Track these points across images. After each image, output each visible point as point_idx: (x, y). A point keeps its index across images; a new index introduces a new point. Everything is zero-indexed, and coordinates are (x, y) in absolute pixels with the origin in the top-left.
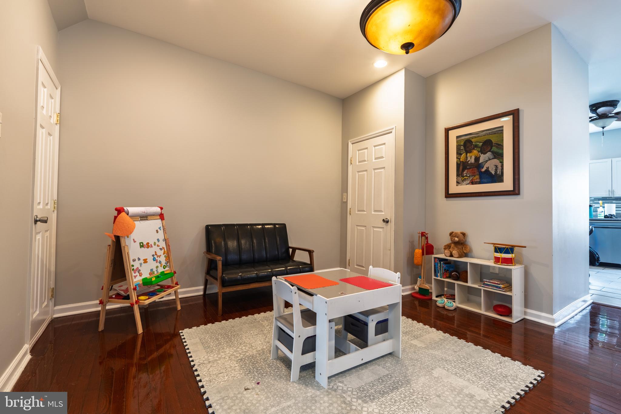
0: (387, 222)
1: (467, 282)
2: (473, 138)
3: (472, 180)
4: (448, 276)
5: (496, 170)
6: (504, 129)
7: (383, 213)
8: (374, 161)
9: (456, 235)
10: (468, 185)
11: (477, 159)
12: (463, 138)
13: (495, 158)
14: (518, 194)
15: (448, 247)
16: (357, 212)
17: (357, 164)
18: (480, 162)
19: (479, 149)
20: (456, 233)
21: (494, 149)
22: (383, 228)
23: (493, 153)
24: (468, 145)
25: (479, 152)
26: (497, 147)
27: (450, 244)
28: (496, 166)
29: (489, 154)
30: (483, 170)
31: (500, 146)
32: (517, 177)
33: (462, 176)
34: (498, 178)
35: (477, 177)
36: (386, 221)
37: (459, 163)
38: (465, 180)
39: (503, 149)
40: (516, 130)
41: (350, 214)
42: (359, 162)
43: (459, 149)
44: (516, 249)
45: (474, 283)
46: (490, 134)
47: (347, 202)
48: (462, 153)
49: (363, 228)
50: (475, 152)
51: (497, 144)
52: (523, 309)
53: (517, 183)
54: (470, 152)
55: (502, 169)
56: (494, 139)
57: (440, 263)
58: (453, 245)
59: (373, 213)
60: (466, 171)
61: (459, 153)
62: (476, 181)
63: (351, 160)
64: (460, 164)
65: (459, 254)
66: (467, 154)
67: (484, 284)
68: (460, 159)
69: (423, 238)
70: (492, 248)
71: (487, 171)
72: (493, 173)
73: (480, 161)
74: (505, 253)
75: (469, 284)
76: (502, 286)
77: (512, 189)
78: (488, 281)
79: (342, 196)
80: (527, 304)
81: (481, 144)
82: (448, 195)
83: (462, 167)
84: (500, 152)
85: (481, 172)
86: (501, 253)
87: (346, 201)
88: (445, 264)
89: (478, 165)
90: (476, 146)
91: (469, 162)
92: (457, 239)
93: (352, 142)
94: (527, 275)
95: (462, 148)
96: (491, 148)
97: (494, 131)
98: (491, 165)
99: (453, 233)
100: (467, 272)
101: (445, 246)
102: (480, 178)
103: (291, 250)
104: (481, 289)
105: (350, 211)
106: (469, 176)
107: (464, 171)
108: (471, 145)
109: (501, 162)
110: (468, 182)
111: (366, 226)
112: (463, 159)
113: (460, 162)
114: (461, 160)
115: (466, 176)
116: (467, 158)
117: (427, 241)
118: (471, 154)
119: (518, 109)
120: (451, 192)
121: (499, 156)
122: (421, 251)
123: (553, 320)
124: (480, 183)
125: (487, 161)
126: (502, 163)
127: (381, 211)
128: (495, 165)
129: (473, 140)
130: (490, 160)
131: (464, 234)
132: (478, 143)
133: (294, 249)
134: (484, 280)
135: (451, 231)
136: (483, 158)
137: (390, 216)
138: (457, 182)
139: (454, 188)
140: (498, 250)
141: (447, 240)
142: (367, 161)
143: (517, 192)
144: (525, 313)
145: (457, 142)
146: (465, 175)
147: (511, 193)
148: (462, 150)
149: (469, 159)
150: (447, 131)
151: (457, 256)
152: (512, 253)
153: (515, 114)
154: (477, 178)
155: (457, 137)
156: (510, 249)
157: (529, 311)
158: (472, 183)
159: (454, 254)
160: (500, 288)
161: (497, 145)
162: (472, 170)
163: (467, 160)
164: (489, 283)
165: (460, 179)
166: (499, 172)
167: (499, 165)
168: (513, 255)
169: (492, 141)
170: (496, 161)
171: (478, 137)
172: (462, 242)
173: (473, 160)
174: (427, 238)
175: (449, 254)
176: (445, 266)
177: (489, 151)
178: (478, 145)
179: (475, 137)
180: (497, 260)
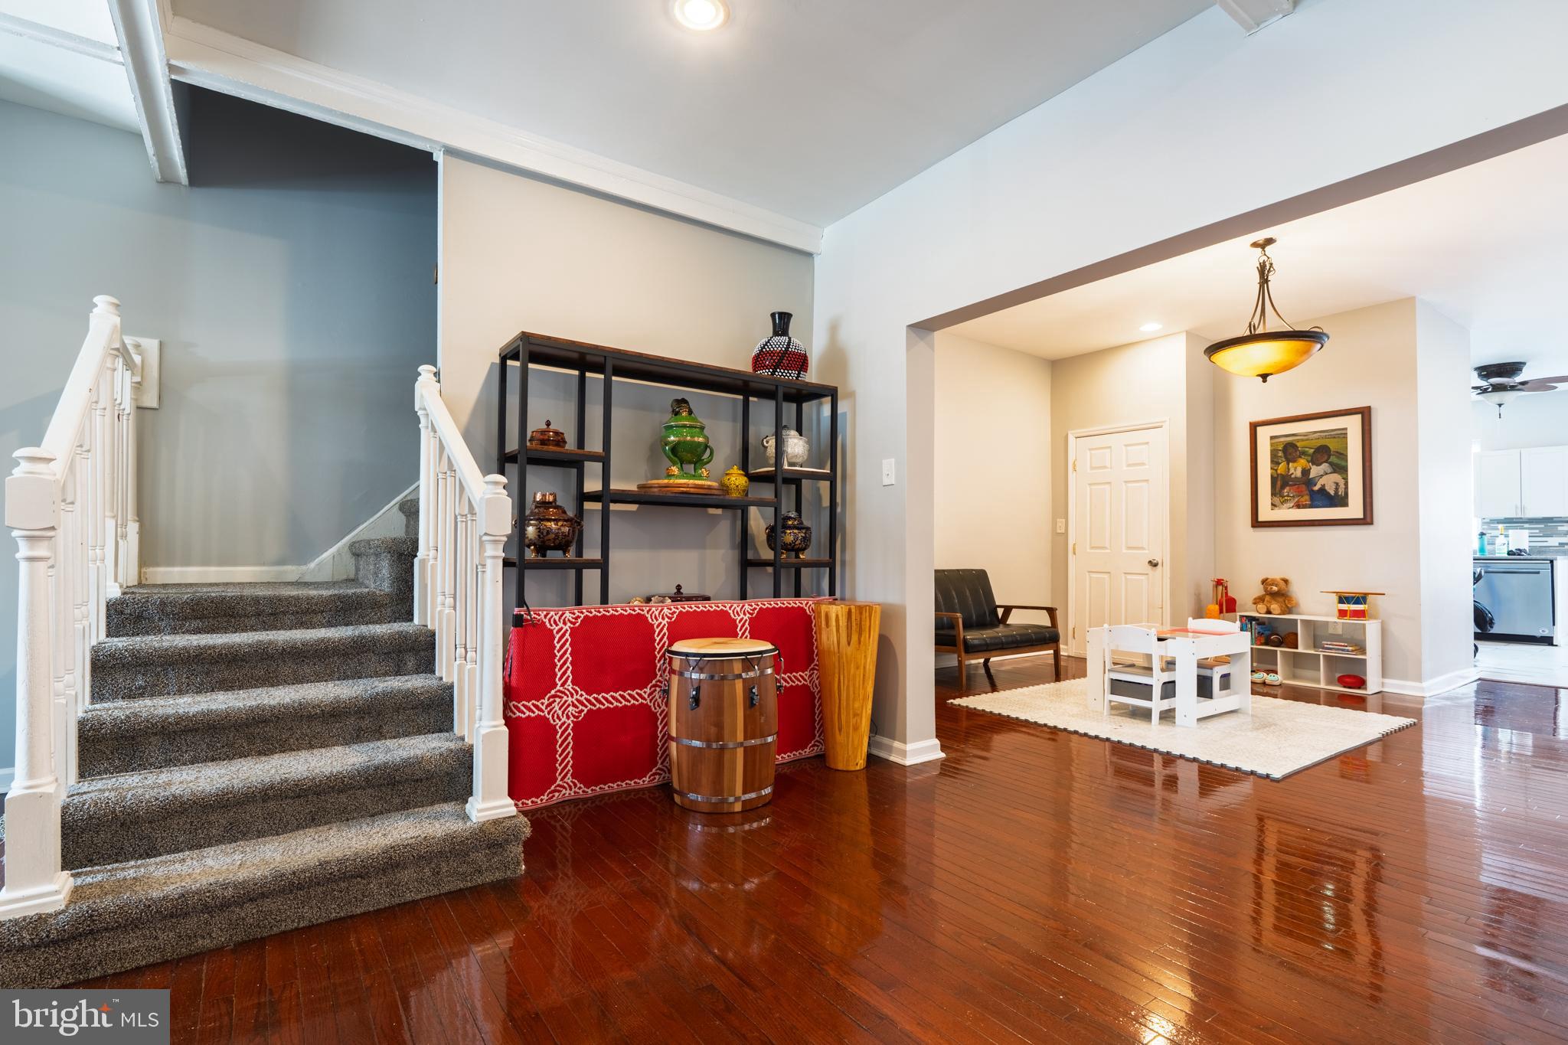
0: (1156, 565)
1: (1297, 648)
2: (1298, 441)
3: (1298, 501)
4: (1263, 641)
5: (1337, 489)
6: (1349, 432)
7: (1147, 551)
8: (1125, 468)
9: (1274, 583)
10: (1290, 510)
11: (1306, 472)
12: (1282, 439)
13: (1335, 472)
14: (1371, 523)
15: (1258, 600)
16: (1088, 550)
17: (1089, 471)
18: (1311, 477)
19: (1309, 458)
20: (1273, 580)
21: (1333, 459)
22: (1147, 574)
23: (1331, 464)
24: (1291, 450)
25: (1308, 462)
26: (1338, 457)
27: (1264, 596)
28: (1337, 484)
29: (1325, 467)
30: (1316, 488)
31: (1343, 456)
32: (1368, 500)
33: (1280, 496)
34: (1339, 500)
35: (1307, 497)
36: (1153, 564)
37: (1276, 475)
38: (1286, 501)
39: (1347, 461)
40: (1367, 435)
41: (1075, 553)
42: (1092, 468)
43: (1275, 456)
44: (1370, 598)
45: (1307, 648)
46: (1326, 437)
47: (1066, 534)
48: (1280, 461)
49: (1106, 576)
50: (1303, 462)
51: (1337, 452)
52: (1381, 680)
53: (1368, 508)
54: (1294, 461)
55: (1346, 488)
56: (1333, 446)
57: (1251, 624)
58: (1268, 598)
59: (1124, 551)
60: (1288, 488)
61: (1275, 461)
62: (1304, 503)
63: (1074, 465)
64: (1277, 478)
65: (1281, 610)
66: (1288, 464)
67: (1324, 648)
68: (1276, 470)
69: (1220, 588)
70: (1335, 598)
71: (1322, 490)
72: (1332, 493)
73: (1311, 474)
74: (1354, 603)
75: (1301, 650)
76: (1350, 648)
77: (1362, 517)
78: (1329, 643)
79: (1054, 523)
80: (1384, 674)
81: (1313, 450)
82: (1256, 523)
83: (1280, 484)
84: (1343, 463)
85: (1313, 491)
86: (1348, 603)
87: (1063, 531)
88: (1259, 624)
89: (1306, 481)
90: (1304, 453)
91: (1293, 476)
92: (1275, 588)
93: (1076, 436)
94: (1384, 632)
95: (1280, 454)
96: (1329, 458)
97: (1332, 433)
98: (1329, 482)
99: (1267, 579)
100: (1296, 634)
101: (1255, 599)
102: (1312, 499)
103: (1000, 611)
104: (1319, 655)
105: (1074, 549)
106: (1293, 496)
107: (1284, 489)
108: (1296, 451)
109: (1343, 479)
110: (1292, 505)
111: (1109, 573)
112: (1282, 470)
113: (1278, 475)
114: (1279, 472)
115: (1288, 496)
116: (1289, 469)
117: (1226, 593)
118: (1295, 464)
119: (1369, 408)
120: (1261, 518)
121: (1341, 469)
122: (1217, 607)
123: (1422, 689)
124: (1311, 506)
125: (1322, 475)
126: (1346, 479)
127: (1142, 548)
128: (1335, 483)
129: (1298, 444)
130: (1327, 474)
131: (1286, 581)
132: (1307, 449)
133: (1008, 610)
134: (1324, 642)
135: (1264, 577)
136: (1315, 471)
137: (1162, 554)
138: (1272, 504)
139: (1266, 513)
140: (1343, 599)
141: (1259, 591)
142: (1109, 466)
143: (1369, 520)
144: (1383, 684)
145: (1272, 445)
146: (1285, 494)
147: (1361, 522)
148: (1281, 457)
149: (1292, 471)
150: (1254, 427)
151: (1279, 612)
152: (1365, 604)
153: (1365, 413)
154: (1306, 499)
155: (1272, 438)
156: (1361, 599)
157: (1386, 681)
158: (1298, 506)
159: (1274, 609)
160: (1348, 651)
161: (1337, 454)
162: (1298, 488)
163: (1289, 472)
164: (1331, 646)
165: (1277, 500)
166: (1341, 492)
167: (1342, 483)
168: (1366, 606)
169: (1329, 448)
170: (1337, 477)
171: (1307, 440)
172: (1283, 592)
173: (1298, 473)
174: (1226, 588)
175: (1265, 610)
176: (1258, 628)
177: (1326, 462)
178: (1307, 451)
179: (1303, 440)
180: (1342, 614)
